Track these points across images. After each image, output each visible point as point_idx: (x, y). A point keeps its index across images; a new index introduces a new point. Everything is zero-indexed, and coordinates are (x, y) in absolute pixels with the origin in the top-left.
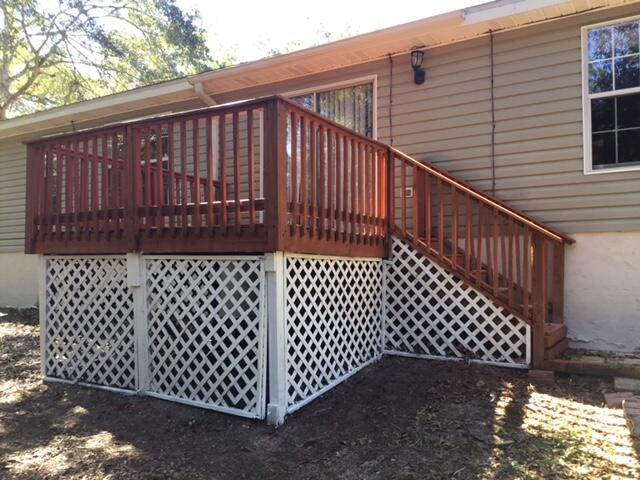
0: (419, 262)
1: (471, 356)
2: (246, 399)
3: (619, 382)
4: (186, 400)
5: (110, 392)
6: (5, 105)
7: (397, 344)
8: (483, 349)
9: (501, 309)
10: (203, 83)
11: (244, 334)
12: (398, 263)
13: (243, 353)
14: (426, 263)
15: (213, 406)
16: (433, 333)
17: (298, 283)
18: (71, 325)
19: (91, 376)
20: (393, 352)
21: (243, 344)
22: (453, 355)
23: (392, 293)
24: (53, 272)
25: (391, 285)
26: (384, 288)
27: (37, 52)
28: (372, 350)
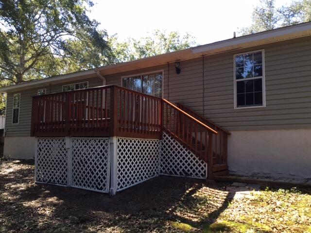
0: (172, 141)
1: (188, 175)
2: (103, 187)
3: (235, 184)
4: (84, 188)
5: (59, 186)
6: (23, 73)
7: (164, 171)
8: (192, 172)
9: (198, 158)
10: (100, 71)
11: (103, 164)
12: (165, 141)
13: (102, 171)
14: (174, 141)
15: (92, 189)
16: (176, 167)
17: (122, 147)
18: (46, 162)
19: (52, 180)
20: (162, 174)
21: (103, 168)
22: (182, 175)
23: (162, 152)
24: (40, 143)
25: (162, 149)
26: (160, 150)
27: (37, 51)
28: (154, 173)
